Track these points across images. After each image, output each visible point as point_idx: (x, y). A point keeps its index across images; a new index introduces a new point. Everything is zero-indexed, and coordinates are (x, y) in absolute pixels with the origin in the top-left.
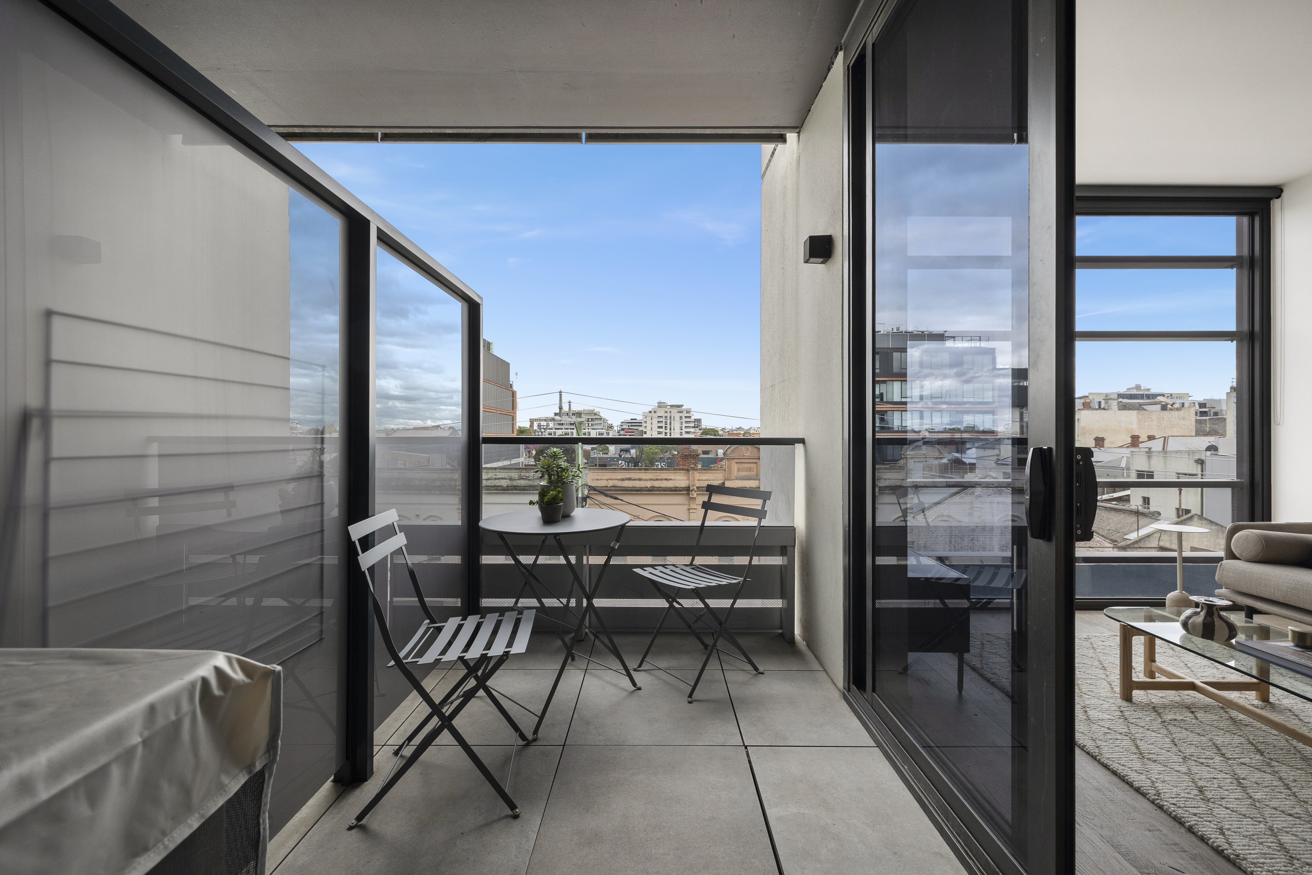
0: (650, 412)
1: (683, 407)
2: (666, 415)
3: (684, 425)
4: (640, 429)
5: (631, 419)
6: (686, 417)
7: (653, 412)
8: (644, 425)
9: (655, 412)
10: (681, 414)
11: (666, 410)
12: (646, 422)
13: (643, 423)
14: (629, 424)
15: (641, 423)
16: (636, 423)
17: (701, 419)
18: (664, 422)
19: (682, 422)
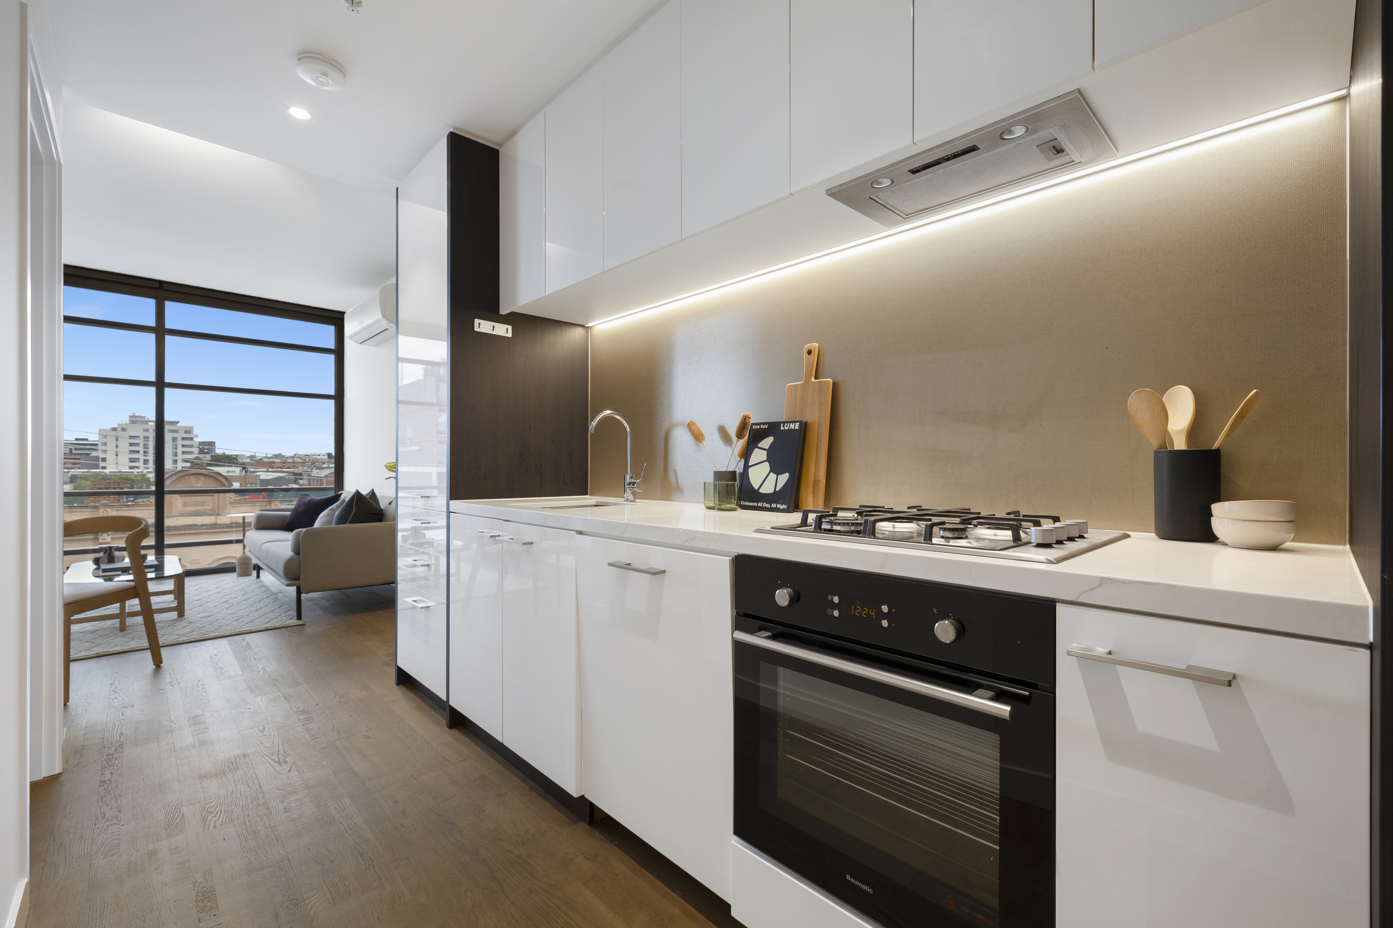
0: (115, 429)
1: (178, 425)
2: (146, 434)
3: (180, 449)
4: (94, 454)
5: (77, 439)
6: (183, 439)
7: (119, 430)
8: (100, 447)
9: (124, 430)
10: (175, 435)
11: (146, 427)
12: (105, 444)
13: (100, 444)
14: (72, 447)
15: (96, 445)
16: (86, 445)
17: (214, 443)
18: (142, 445)
19: (176, 445)
